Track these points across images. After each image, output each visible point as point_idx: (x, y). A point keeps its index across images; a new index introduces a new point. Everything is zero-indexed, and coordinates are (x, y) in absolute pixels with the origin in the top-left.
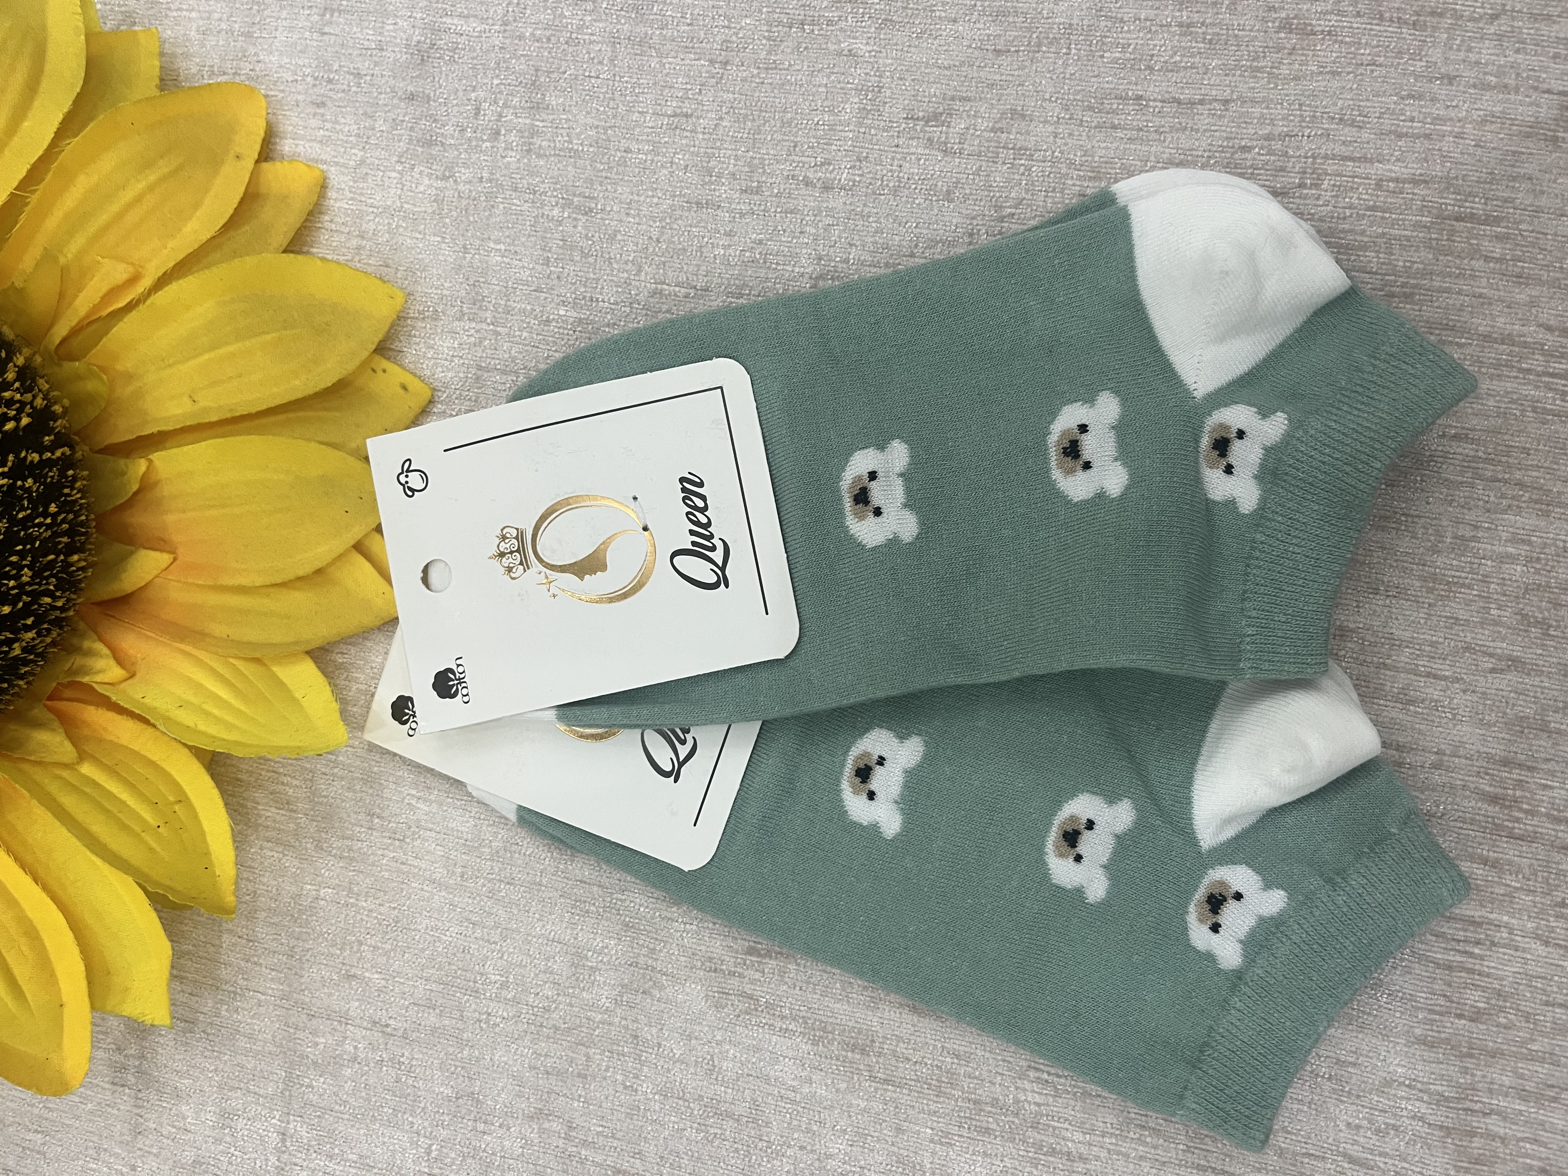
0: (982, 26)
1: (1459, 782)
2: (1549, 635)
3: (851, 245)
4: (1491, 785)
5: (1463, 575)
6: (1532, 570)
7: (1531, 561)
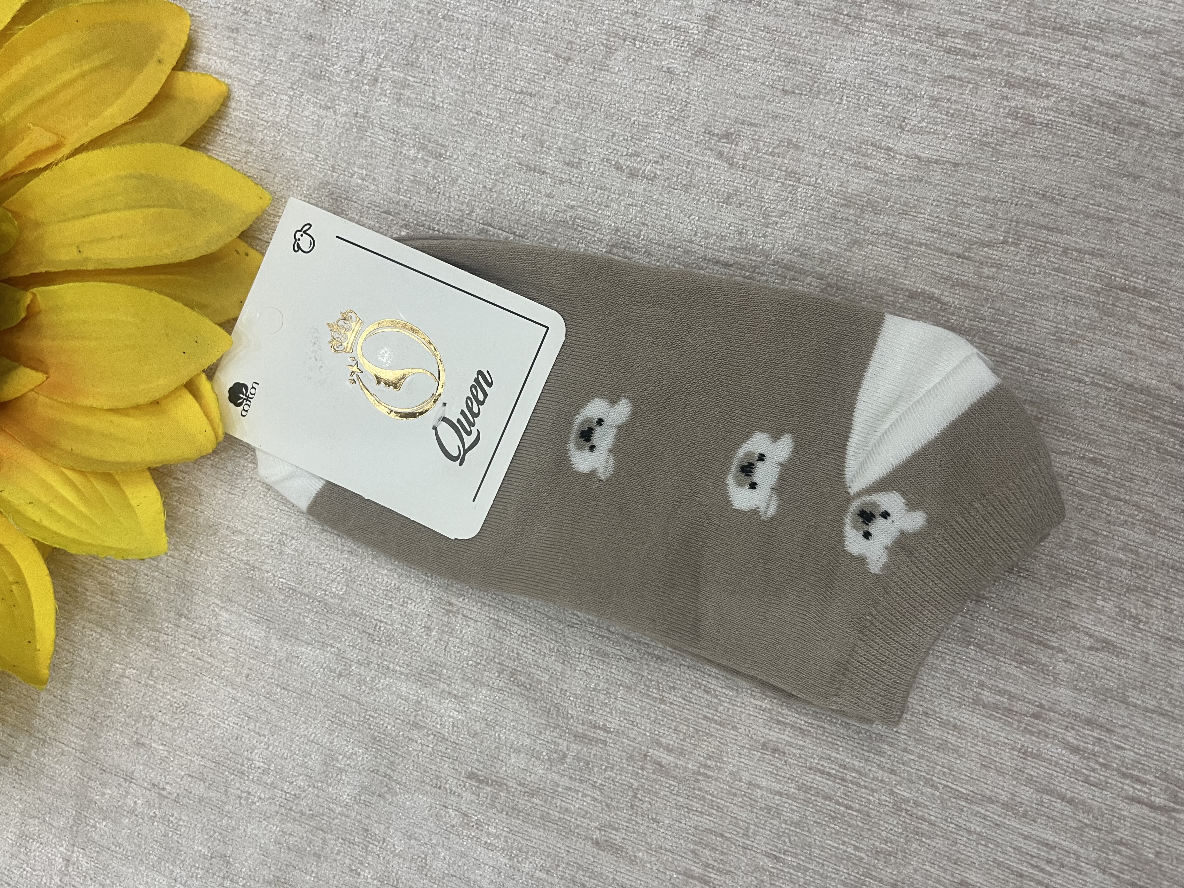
0: (776, 69)
1: (1050, 732)
2: (1139, 628)
3: (644, 224)
4: (1075, 738)
5: (1081, 569)
6: (1135, 575)
7: (1135, 568)
